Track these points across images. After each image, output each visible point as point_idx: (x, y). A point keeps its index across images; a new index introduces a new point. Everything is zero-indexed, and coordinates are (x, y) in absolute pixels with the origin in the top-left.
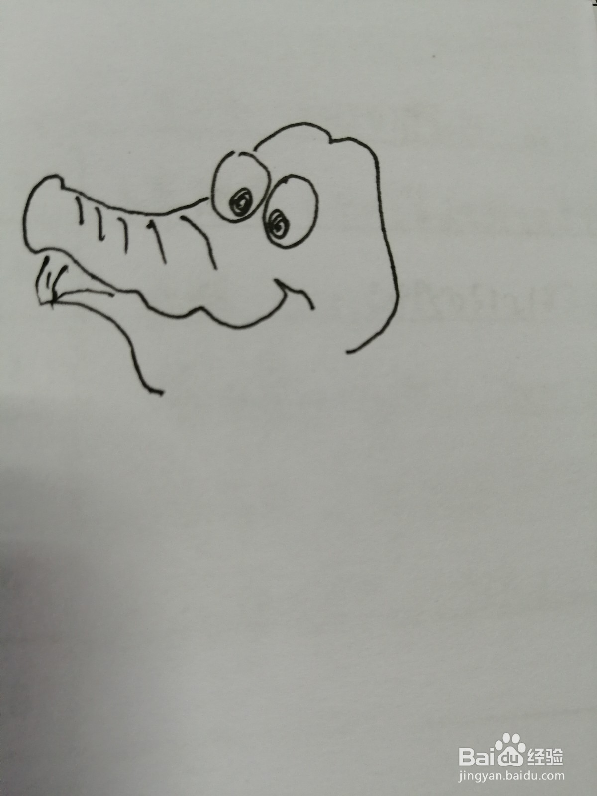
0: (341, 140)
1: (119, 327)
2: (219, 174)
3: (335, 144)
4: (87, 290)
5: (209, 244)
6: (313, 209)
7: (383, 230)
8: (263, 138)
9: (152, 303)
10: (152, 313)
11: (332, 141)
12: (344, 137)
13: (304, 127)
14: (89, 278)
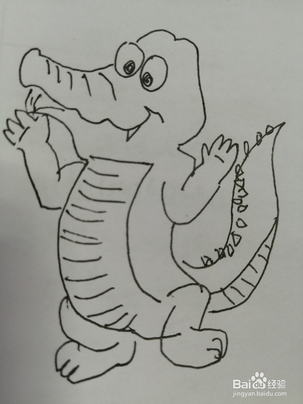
0: (181, 39)
1: (66, 127)
2: (119, 53)
3: (177, 41)
4: (51, 107)
5: (112, 87)
6: (165, 73)
7: (200, 85)
8: (141, 36)
9: (83, 116)
10: (83, 121)
11: (175, 39)
12: (182, 38)
13: (162, 32)
14: (52, 101)
